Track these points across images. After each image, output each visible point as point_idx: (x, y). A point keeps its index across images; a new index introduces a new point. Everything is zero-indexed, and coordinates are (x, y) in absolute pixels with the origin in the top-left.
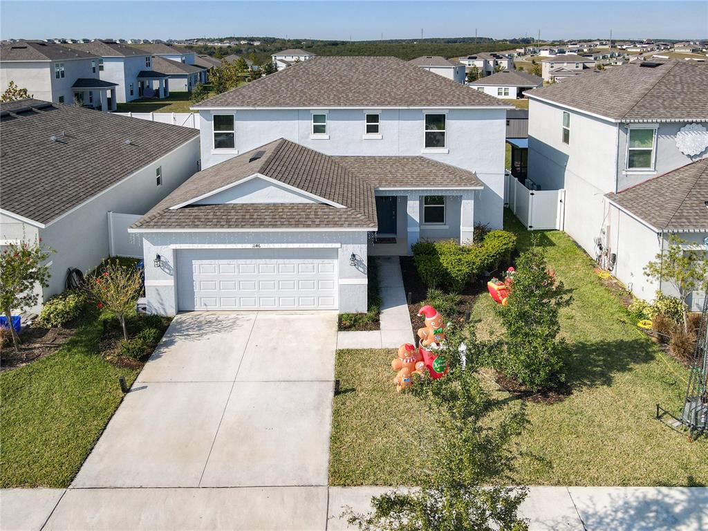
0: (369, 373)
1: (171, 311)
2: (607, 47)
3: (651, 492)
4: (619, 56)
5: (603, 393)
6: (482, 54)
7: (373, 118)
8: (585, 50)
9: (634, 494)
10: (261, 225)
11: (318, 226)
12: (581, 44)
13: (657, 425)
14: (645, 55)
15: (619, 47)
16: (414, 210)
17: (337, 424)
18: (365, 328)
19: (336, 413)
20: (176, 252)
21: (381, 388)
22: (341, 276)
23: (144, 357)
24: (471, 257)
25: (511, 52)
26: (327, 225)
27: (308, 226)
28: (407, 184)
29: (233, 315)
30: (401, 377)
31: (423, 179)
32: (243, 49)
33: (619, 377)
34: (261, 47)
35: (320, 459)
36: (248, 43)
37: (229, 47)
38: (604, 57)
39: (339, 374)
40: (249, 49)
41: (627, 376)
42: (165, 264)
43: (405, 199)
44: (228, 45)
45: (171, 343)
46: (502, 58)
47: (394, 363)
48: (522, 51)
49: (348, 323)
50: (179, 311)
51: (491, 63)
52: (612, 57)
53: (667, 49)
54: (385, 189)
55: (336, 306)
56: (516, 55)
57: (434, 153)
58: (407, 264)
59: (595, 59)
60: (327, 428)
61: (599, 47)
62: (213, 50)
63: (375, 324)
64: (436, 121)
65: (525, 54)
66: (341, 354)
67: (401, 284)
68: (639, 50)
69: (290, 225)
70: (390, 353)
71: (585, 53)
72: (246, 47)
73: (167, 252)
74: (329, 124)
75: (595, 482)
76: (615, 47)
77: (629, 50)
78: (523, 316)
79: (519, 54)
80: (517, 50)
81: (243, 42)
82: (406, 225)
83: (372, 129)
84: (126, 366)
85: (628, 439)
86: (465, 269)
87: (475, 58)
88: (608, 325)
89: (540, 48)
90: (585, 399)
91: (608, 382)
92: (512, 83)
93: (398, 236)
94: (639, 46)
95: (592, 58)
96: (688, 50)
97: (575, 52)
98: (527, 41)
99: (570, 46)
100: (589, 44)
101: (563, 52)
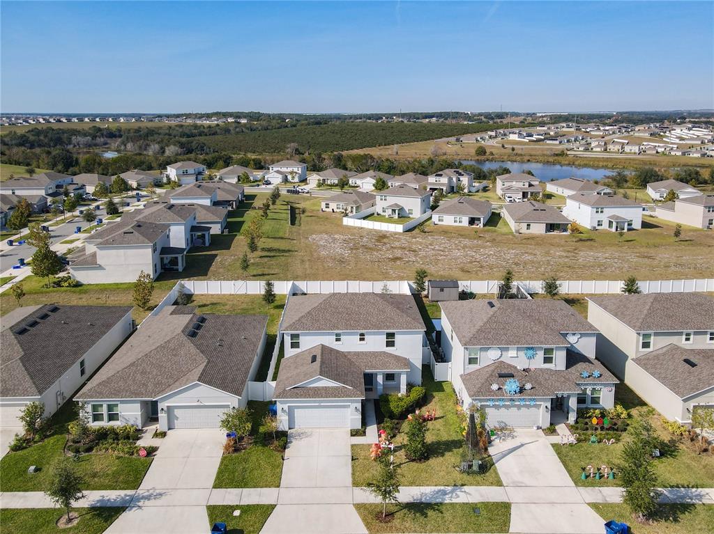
0: (363, 453)
1: (287, 429)
2: (573, 129)
3: (442, 488)
4: (582, 139)
5: (440, 459)
6: (447, 171)
7: (362, 335)
8: (552, 133)
9: (437, 488)
10: (322, 397)
11: (343, 397)
12: (548, 126)
13: (453, 469)
14: (606, 138)
15: (583, 130)
16: (380, 379)
17: (353, 470)
18: (361, 435)
19: (353, 466)
20: (289, 406)
21: (366, 458)
22: (352, 415)
23: (284, 447)
24: (402, 404)
25: (483, 135)
26: (346, 397)
27: (339, 397)
28: (377, 368)
29: (310, 430)
30: (373, 455)
31: (384, 365)
32: (231, 128)
33: (448, 454)
34: (248, 126)
35: (349, 480)
36: (236, 122)
37: (218, 125)
38: (568, 141)
39: (352, 453)
40: (236, 127)
41: (450, 453)
42: (285, 411)
43: (376, 374)
44: (216, 122)
45: (291, 442)
47: (371, 450)
48: (493, 134)
49: (355, 433)
50: (289, 429)
51: (454, 179)
52: (576, 140)
53: (628, 132)
54: (368, 371)
55: (349, 425)
56: (487, 137)
57: (390, 350)
58: (377, 403)
59: (560, 142)
60: (350, 471)
61: (564, 129)
62: (202, 129)
63: (364, 433)
64: (391, 335)
65: (496, 137)
66: (353, 446)
67: (374, 414)
68: (602, 133)
69: (332, 397)
70: (370, 445)
71: (552, 136)
72: (234, 125)
73: (286, 407)
74: (342, 337)
75: (428, 485)
76: (580, 130)
77: (592, 133)
78: (413, 434)
79: (491, 137)
80: (489, 133)
81: (230, 120)
82: (377, 386)
83: (362, 339)
84: (279, 451)
85: (442, 473)
86: (400, 410)
87: (441, 175)
88: (451, 433)
89: (510, 130)
90: (433, 462)
91: (443, 456)
92: (464, 214)
93: (374, 387)
94: (602, 128)
95: (557, 142)
96: (647, 135)
97: (542, 135)
98: (501, 116)
99: (538, 128)
100: (556, 125)
101: (532, 136)
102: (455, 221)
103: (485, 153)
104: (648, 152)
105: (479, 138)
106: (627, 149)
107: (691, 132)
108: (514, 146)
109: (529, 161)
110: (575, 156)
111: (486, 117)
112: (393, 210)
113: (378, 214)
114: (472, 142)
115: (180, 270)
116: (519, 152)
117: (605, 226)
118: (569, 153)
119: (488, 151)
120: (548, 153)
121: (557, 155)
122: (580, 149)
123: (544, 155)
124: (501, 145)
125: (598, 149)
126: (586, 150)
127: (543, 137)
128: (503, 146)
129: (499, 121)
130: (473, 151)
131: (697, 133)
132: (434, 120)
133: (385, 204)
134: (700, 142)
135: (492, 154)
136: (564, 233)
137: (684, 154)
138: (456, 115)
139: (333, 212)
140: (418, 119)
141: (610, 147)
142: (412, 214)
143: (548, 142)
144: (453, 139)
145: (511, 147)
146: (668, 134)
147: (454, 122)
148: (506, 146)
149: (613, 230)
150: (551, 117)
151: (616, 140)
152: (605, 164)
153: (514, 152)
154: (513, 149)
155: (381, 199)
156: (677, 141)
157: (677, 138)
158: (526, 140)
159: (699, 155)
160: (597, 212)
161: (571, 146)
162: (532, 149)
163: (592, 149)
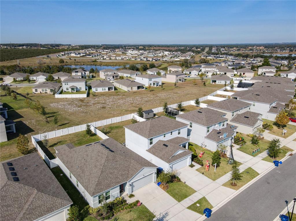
2: (95, 51)
4: (100, 55)
8: (88, 53)
14: (108, 54)
23: (180, 180)
25: (59, 54)
38: (95, 56)
46: (86, 71)
48: (63, 53)
51: (83, 73)
53: (114, 52)
56: (61, 55)
61: (91, 51)
65: (65, 55)
68: (106, 53)
74: (166, 135)
76: (97, 51)
77: (102, 53)
79: (62, 55)
80: (61, 53)
84: (179, 182)
87: (78, 72)
95: (91, 56)
96: (121, 53)
97: (84, 54)
98: (58, 45)
99: (81, 51)
100: (88, 49)
101: (80, 54)
102: (103, 90)
103: (64, 62)
104: (124, 59)
105: (57, 56)
106: (117, 58)
107: (133, 52)
108: (75, 59)
109: (84, 64)
110: (100, 62)
111: (51, 46)
112: (71, 89)
113: (65, 91)
114: (55, 57)
115: (15, 132)
116: (79, 61)
117: (152, 85)
118: (97, 60)
119: (65, 61)
120: (90, 61)
121: (93, 62)
122: (101, 59)
123: (88, 62)
124: (69, 58)
125: (108, 59)
126: (104, 59)
127: (85, 55)
128: (70, 59)
129: (58, 48)
130: (58, 62)
131: (135, 52)
132: (25, 47)
133: (68, 86)
134: (137, 55)
135: (67, 62)
136: (143, 89)
137: (135, 59)
138: (36, 45)
139: (41, 93)
140: (16, 47)
141: (112, 58)
142: (81, 89)
143: (87, 56)
144: (45, 56)
145: (74, 59)
146: (127, 53)
147: (36, 48)
148: (71, 59)
149: (155, 86)
150: (79, 46)
151: (111, 55)
152: (113, 64)
153: (76, 61)
154: (75, 60)
155: (65, 84)
156: (131, 55)
157: (130, 54)
158: (79, 56)
159: (140, 60)
160: (150, 80)
161: (97, 58)
162: (82, 59)
163: (105, 59)
